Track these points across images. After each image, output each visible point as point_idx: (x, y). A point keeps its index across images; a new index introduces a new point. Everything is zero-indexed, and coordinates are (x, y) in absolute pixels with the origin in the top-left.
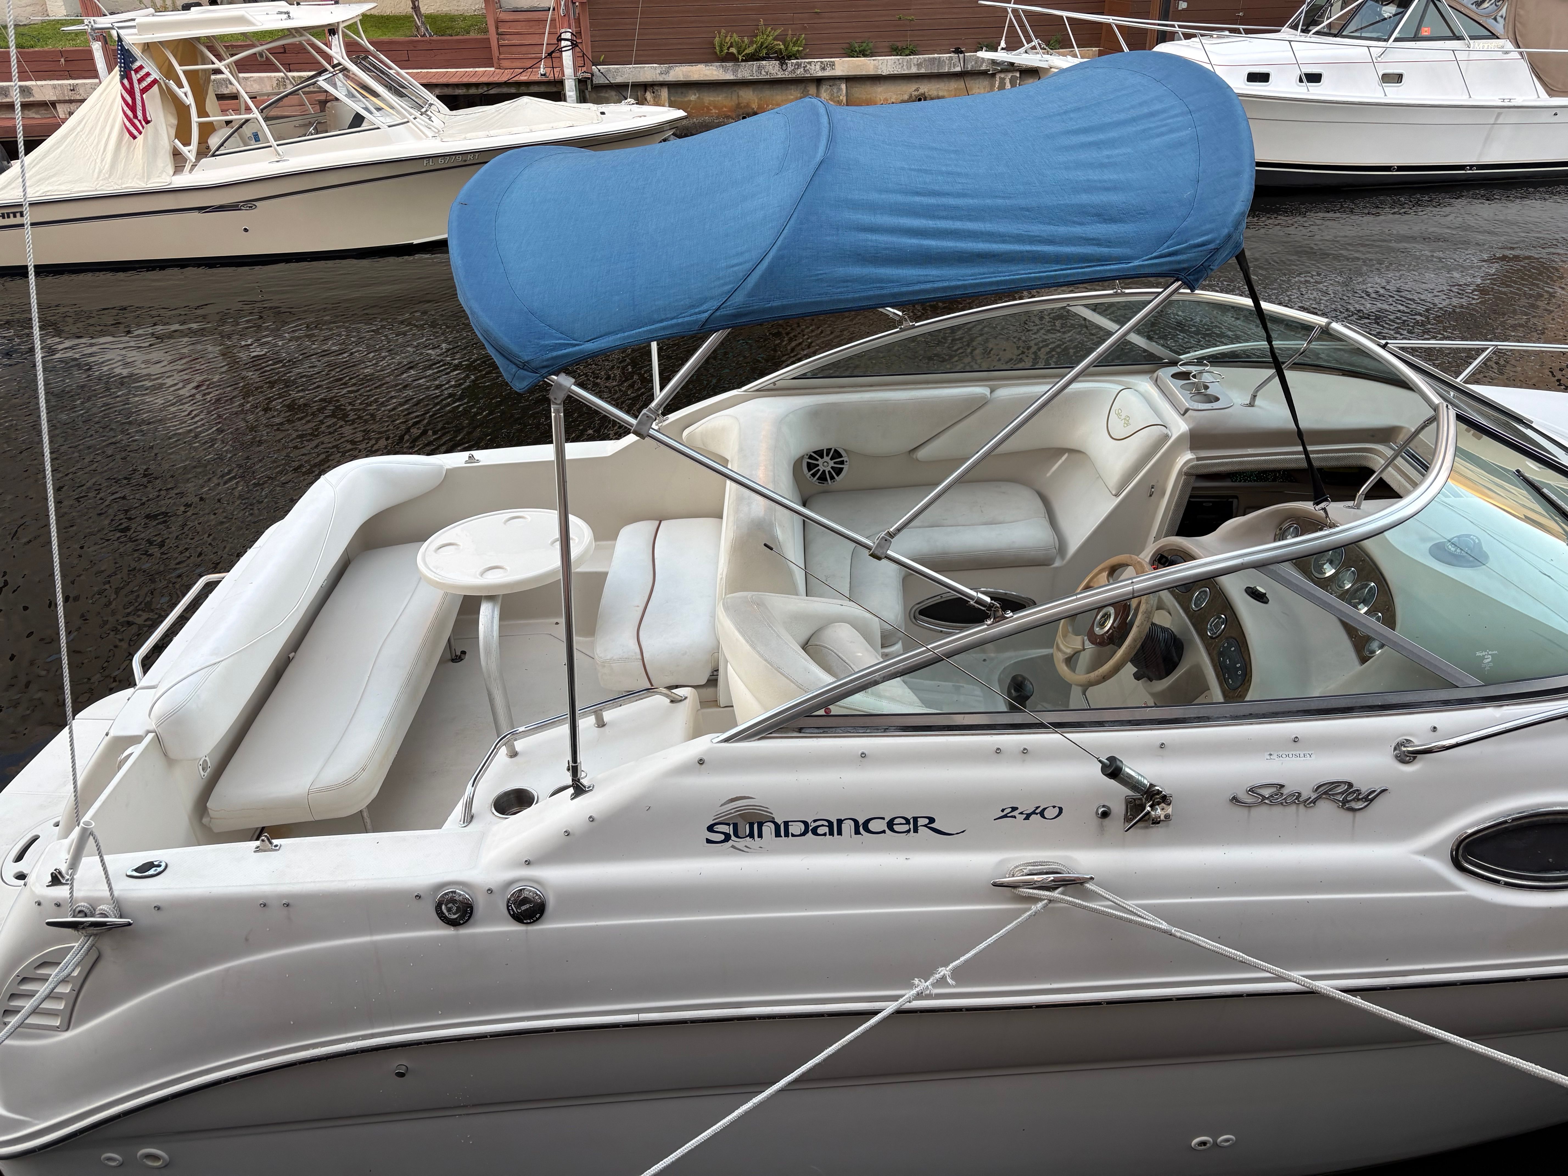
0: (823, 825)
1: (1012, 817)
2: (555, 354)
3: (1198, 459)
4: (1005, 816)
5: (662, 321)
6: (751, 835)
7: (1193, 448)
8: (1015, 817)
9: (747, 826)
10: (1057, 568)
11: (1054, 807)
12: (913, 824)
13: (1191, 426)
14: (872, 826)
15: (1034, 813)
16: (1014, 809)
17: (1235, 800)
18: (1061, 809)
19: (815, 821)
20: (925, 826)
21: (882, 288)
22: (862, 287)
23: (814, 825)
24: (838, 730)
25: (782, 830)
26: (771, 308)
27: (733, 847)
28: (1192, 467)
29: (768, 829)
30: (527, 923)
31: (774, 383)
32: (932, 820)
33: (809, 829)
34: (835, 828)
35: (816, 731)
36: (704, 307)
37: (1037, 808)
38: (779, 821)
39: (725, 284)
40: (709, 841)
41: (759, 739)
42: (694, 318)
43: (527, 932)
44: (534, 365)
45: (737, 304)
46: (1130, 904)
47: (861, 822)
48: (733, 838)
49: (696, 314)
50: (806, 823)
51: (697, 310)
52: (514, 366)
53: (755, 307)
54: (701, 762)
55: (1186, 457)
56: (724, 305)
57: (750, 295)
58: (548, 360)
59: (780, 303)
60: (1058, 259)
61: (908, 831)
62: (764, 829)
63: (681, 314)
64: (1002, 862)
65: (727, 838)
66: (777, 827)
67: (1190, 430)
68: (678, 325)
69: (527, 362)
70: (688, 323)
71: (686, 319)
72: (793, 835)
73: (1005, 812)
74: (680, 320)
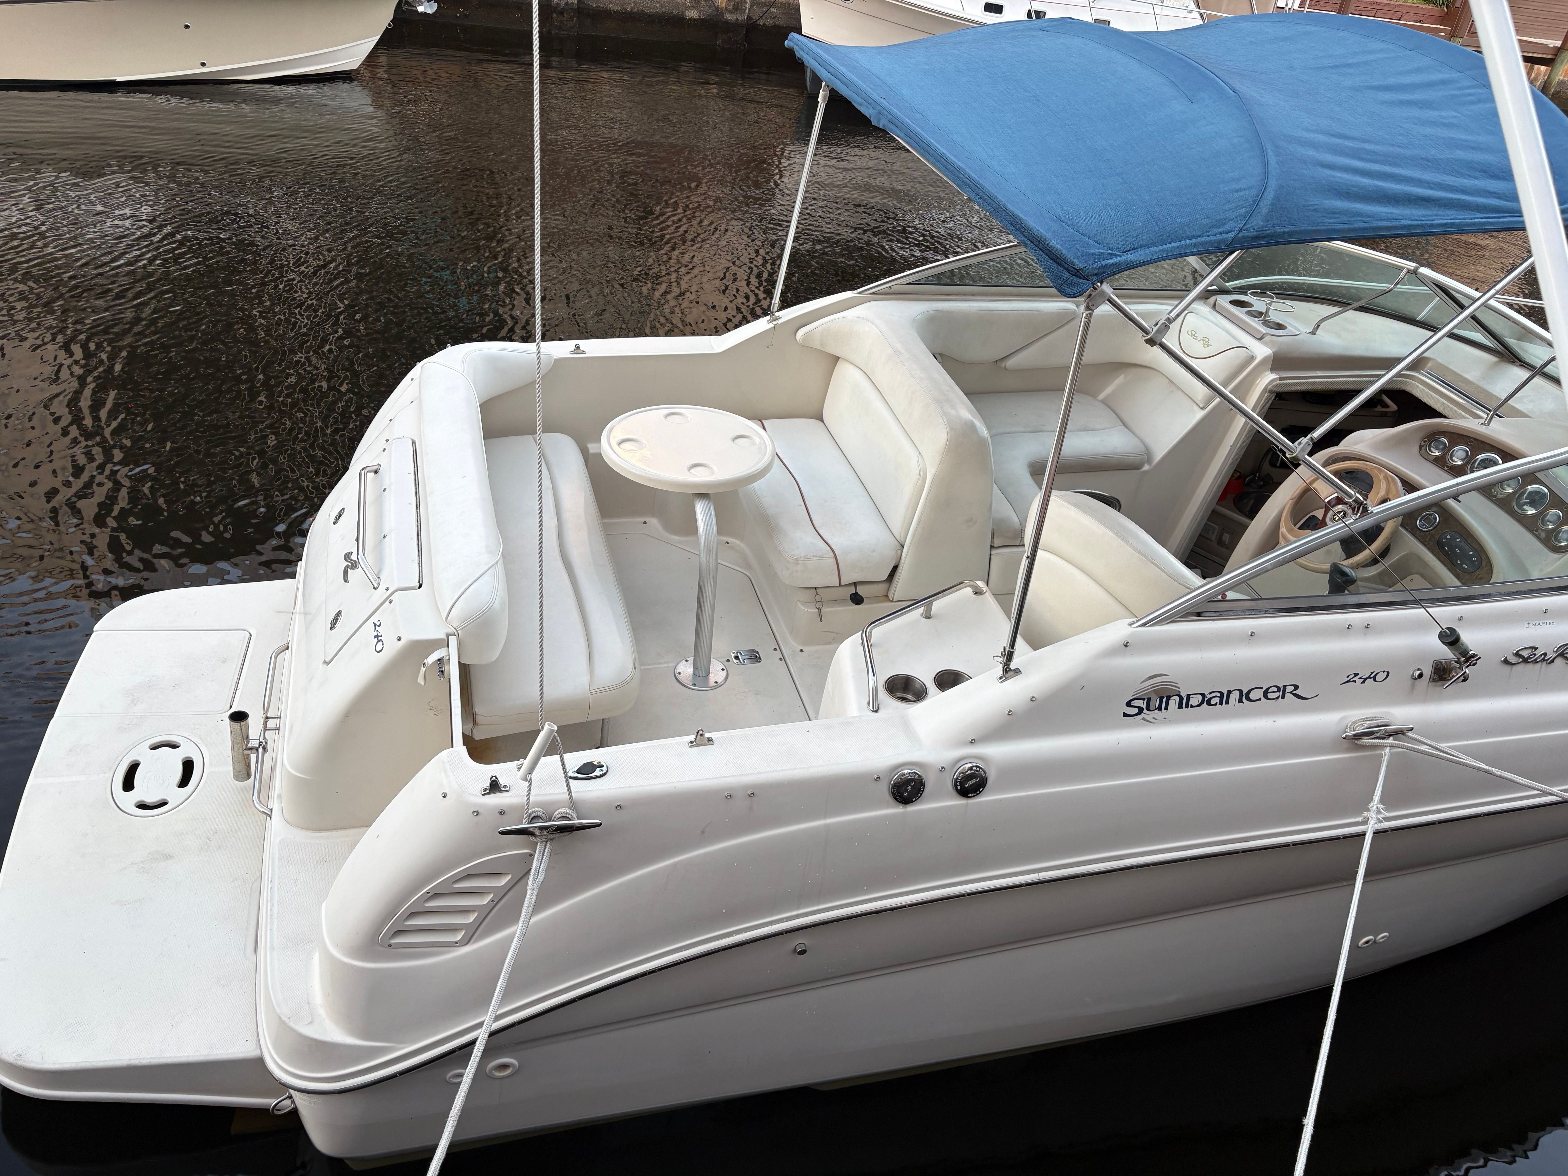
0: (1216, 696)
1: (1353, 681)
2: (1104, 263)
3: (1281, 379)
4: (1349, 681)
5: (1189, 238)
6: (1159, 709)
7: (1273, 370)
8: (1355, 681)
9: (1158, 700)
10: (1145, 472)
11: (1384, 672)
12: (1282, 691)
13: (1274, 350)
14: (1252, 696)
15: (1369, 677)
16: (1356, 675)
17: (1506, 662)
18: (1388, 673)
19: (1211, 693)
20: (1291, 693)
21: (1363, 222)
22: (1348, 219)
23: (1209, 696)
24: (1231, 613)
25: (1184, 702)
26: (1283, 232)
27: (1144, 719)
28: (1276, 386)
29: (1174, 702)
30: (971, 797)
31: (890, 287)
32: (1296, 687)
33: (1206, 700)
34: (1224, 698)
35: (1214, 614)
36: (1227, 227)
37: (1372, 673)
38: (1184, 695)
39: (1239, 207)
40: (1125, 715)
41: (1167, 623)
42: (1219, 237)
43: (967, 805)
44: (1087, 272)
45: (1258, 227)
46: (1443, 746)
47: (1245, 692)
48: (1145, 711)
49: (1220, 233)
50: (1203, 695)
51: (1220, 230)
52: (1066, 272)
53: (1271, 231)
54: (1126, 645)
55: (1268, 378)
56: (1245, 227)
57: (1267, 219)
58: (1098, 268)
59: (1289, 229)
60: (1479, 208)
61: (1278, 698)
62: (1171, 702)
63: (1206, 232)
64: (1342, 719)
65: (1141, 710)
66: (1181, 698)
67: (1274, 353)
68: (1206, 242)
69: (1081, 269)
70: (1217, 242)
71: (1213, 238)
72: (1192, 706)
73: (1350, 678)
74: (1208, 239)
